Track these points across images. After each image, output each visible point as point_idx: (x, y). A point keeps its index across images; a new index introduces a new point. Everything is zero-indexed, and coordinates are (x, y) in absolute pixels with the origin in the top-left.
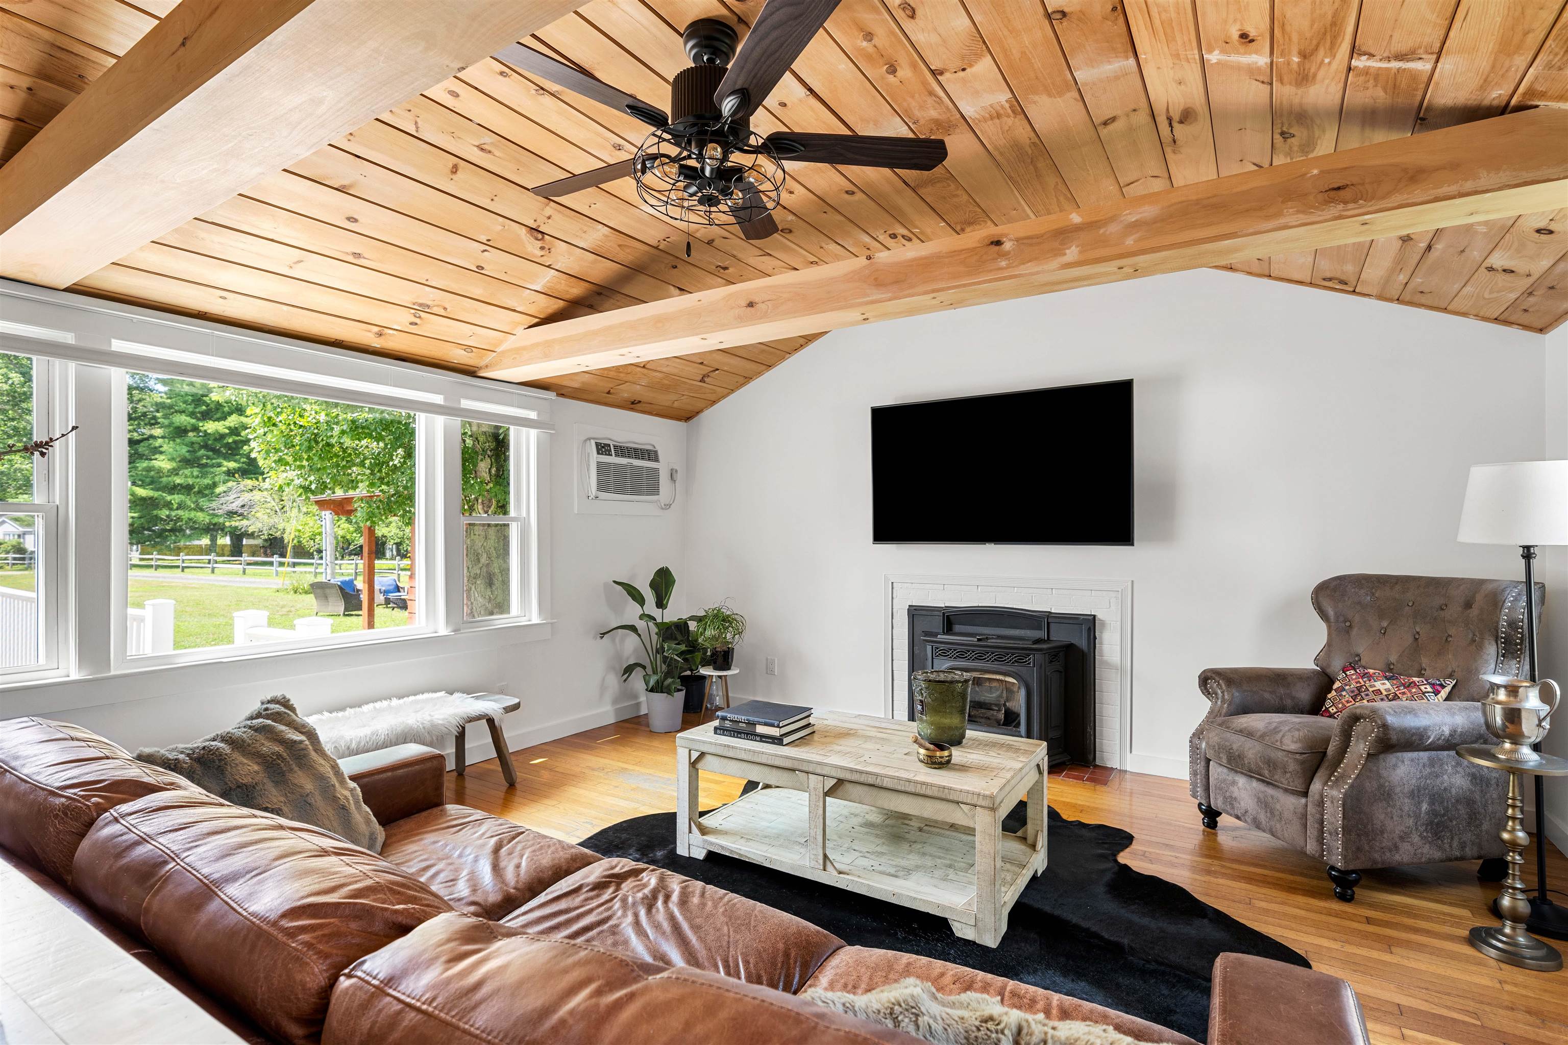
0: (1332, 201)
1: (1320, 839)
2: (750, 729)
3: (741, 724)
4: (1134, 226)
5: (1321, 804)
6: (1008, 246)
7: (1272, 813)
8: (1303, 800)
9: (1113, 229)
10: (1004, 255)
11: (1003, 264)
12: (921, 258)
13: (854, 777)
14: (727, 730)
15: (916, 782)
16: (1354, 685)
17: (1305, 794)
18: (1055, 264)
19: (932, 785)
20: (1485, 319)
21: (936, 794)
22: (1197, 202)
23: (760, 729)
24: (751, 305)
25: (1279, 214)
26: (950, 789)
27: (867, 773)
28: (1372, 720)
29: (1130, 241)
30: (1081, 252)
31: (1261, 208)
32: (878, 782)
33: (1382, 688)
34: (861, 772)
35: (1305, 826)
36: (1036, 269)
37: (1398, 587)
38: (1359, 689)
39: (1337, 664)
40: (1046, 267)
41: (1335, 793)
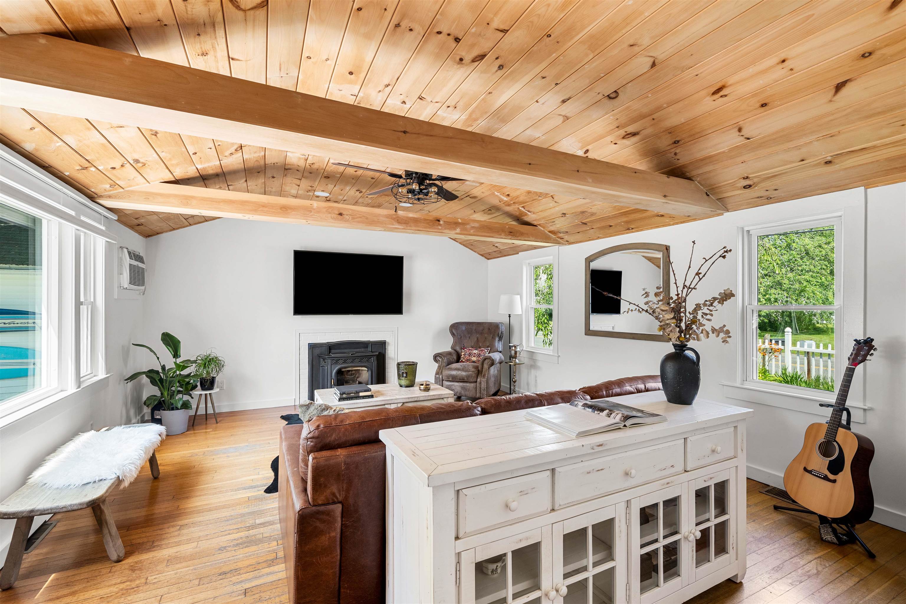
0: (509, 235)
1: (480, 393)
2: (356, 395)
3: (351, 394)
4: (473, 227)
5: (480, 383)
6: (441, 222)
7: (466, 390)
8: (475, 384)
9: (468, 226)
10: (440, 225)
11: (440, 228)
12: (414, 218)
13: (408, 400)
14: (345, 399)
15: (431, 396)
16: (468, 353)
17: (476, 382)
18: (454, 232)
19: (436, 395)
20: (479, 254)
21: (437, 398)
22: (486, 226)
23: (361, 394)
24: (341, 214)
25: (501, 235)
26: (442, 394)
27: (414, 397)
28: (489, 359)
29: (472, 231)
30: (460, 231)
31: (498, 232)
32: (418, 399)
33: (476, 352)
34: (412, 398)
35: (476, 390)
36: (449, 232)
37: (471, 325)
38: (470, 353)
39: (458, 349)
40: (451, 232)
41: (484, 380)
